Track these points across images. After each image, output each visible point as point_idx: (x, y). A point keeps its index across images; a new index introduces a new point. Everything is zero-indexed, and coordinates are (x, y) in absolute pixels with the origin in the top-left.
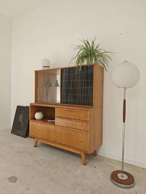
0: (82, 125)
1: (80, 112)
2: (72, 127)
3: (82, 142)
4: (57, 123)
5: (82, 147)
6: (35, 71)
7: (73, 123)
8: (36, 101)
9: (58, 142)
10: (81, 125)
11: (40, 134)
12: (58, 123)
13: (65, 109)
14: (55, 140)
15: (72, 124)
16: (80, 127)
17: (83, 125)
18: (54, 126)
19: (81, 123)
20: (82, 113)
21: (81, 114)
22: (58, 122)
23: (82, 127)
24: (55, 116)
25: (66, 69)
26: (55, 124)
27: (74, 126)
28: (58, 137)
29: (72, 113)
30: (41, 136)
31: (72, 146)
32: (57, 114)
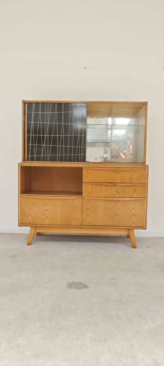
0: (135, 190)
1: (131, 172)
2: (118, 195)
3: (134, 215)
4: (87, 193)
5: (134, 223)
6: (22, 101)
7: (118, 190)
9: (88, 223)
10: (133, 191)
11: (47, 217)
12: (90, 193)
14: (83, 221)
16: (132, 193)
18: (80, 200)
19: (133, 188)
20: (135, 173)
21: (133, 174)
22: (88, 191)
23: (135, 193)
26: (82, 195)
27: (120, 194)
28: (88, 215)
29: (118, 174)
30: (50, 220)
31: (117, 225)
32: (86, 179)
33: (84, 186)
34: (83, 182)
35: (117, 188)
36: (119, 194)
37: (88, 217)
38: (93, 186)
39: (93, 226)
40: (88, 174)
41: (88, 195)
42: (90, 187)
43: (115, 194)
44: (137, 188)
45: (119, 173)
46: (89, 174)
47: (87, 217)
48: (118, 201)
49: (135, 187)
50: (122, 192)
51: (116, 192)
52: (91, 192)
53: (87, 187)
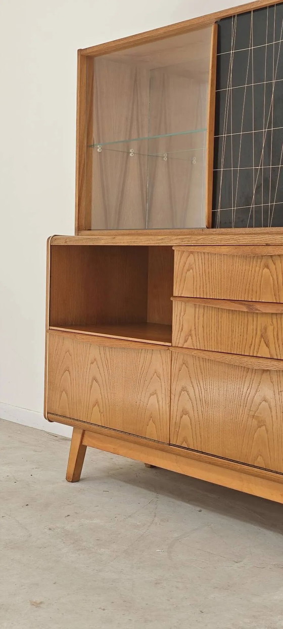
2: (264, 351)
4: (183, 335)
6: (80, 51)
7: (266, 329)
8: (83, 224)
9: (185, 440)
11: (97, 403)
12: (190, 334)
13: (224, 250)
14: (172, 429)
15: (264, 336)
18: (166, 356)
24: (172, 296)
25: (243, 15)
26: (170, 341)
27: (272, 346)
29: (266, 270)
30: (102, 411)
31: (260, 462)
32: (182, 286)
33: (178, 308)
34: (176, 293)
35: (262, 321)
36: (267, 346)
37: (184, 416)
38: (197, 309)
39: (197, 451)
40: (185, 270)
41: (186, 341)
42: (190, 310)
43: (257, 344)
45: (267, 267)
46: (188, 270)
47: (181, 417)
48: (264, 371)
50: (278, 339)
51: (257, 340)
52: (193, 332)
53: (182, 314)
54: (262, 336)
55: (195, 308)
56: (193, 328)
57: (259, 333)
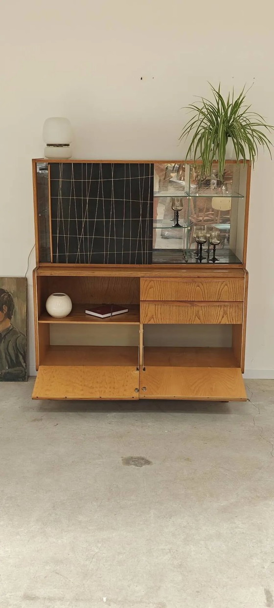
0: (225, 313)
1: (220, 284)
2: (198, 321)
4: (148, 318)
6: (33, 160)
7: (198, 312)
10: (222, 313)
12: (152, 317)
15: (197, 315)
16: (220, 317)
17: (228, 313)
19: (222, 309)
20: (226, 285)
21: (222, 286)
22: (149, 315)
23: (225, 316)
24: (139, 301)
26: (139, 322)
27: (202, 318)
29: (198, 288)
32: (146, 295)
33: (143, 307)
34: (142, 298)
35: (195, 309)
36: (199, 319)
38: (157, 306)
40: (149, 286)
41: (150, 321)
42: (152, 307)
43: (193, 319)
44: (229, 309)
45: (199, 286)
49: (225, 308)
51: (194, 317)
52: (154, 316)
53: (147, 308)
54: (196, 315)
55: (156, 305)
56: (154, 314)
57: (194, 314)
